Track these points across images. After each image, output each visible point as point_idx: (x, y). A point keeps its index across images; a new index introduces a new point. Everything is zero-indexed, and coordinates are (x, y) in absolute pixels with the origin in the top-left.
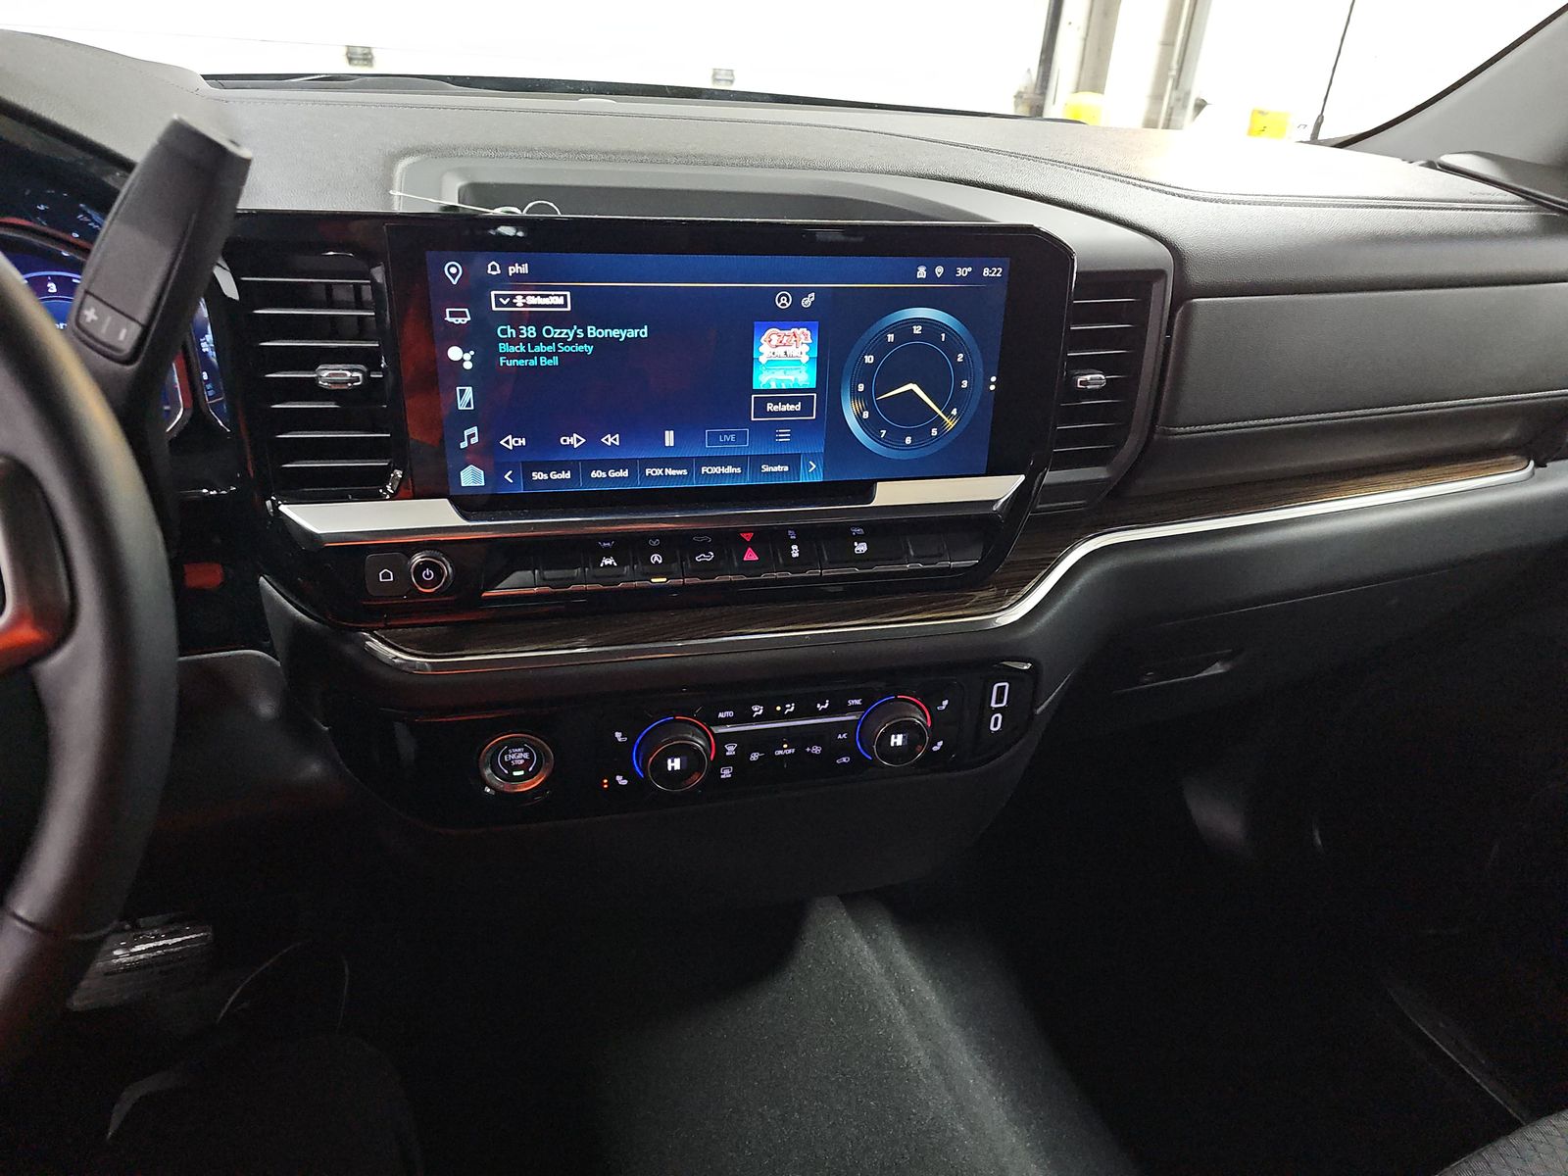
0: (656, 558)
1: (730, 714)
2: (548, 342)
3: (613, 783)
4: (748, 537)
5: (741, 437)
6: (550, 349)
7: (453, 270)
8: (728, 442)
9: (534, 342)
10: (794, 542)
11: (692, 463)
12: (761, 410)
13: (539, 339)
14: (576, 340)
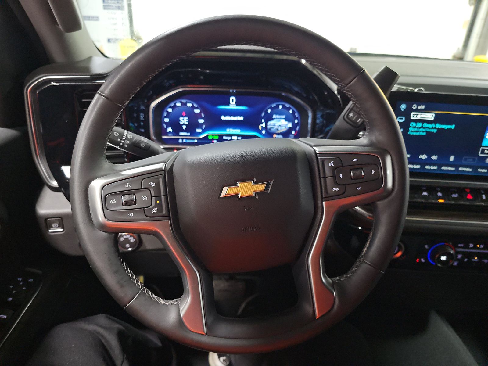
0: (440, 194)
1: (462, 245)
2: (424, 128)
3: (420, 261)
4: (468, 191)
5: (474, 160)
6: (424, 130)
7: (403, 107)
8: (470, 161)
9: (420, 128)
10: (483, 194)
11: (457, 167)
12: (483, 152)
13: (422, 127)
14: (433, 128)
